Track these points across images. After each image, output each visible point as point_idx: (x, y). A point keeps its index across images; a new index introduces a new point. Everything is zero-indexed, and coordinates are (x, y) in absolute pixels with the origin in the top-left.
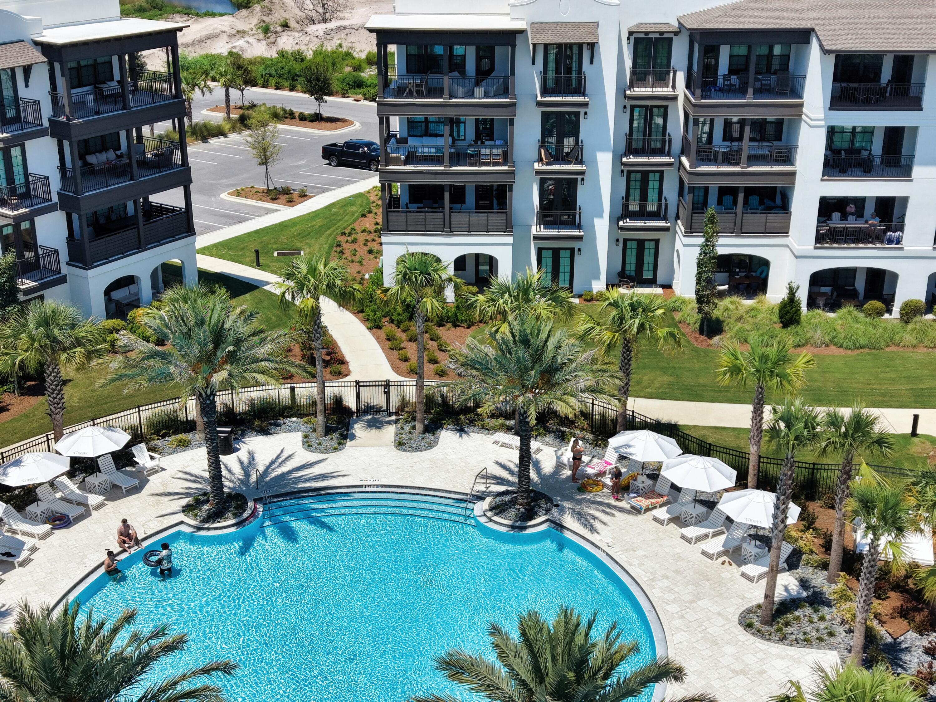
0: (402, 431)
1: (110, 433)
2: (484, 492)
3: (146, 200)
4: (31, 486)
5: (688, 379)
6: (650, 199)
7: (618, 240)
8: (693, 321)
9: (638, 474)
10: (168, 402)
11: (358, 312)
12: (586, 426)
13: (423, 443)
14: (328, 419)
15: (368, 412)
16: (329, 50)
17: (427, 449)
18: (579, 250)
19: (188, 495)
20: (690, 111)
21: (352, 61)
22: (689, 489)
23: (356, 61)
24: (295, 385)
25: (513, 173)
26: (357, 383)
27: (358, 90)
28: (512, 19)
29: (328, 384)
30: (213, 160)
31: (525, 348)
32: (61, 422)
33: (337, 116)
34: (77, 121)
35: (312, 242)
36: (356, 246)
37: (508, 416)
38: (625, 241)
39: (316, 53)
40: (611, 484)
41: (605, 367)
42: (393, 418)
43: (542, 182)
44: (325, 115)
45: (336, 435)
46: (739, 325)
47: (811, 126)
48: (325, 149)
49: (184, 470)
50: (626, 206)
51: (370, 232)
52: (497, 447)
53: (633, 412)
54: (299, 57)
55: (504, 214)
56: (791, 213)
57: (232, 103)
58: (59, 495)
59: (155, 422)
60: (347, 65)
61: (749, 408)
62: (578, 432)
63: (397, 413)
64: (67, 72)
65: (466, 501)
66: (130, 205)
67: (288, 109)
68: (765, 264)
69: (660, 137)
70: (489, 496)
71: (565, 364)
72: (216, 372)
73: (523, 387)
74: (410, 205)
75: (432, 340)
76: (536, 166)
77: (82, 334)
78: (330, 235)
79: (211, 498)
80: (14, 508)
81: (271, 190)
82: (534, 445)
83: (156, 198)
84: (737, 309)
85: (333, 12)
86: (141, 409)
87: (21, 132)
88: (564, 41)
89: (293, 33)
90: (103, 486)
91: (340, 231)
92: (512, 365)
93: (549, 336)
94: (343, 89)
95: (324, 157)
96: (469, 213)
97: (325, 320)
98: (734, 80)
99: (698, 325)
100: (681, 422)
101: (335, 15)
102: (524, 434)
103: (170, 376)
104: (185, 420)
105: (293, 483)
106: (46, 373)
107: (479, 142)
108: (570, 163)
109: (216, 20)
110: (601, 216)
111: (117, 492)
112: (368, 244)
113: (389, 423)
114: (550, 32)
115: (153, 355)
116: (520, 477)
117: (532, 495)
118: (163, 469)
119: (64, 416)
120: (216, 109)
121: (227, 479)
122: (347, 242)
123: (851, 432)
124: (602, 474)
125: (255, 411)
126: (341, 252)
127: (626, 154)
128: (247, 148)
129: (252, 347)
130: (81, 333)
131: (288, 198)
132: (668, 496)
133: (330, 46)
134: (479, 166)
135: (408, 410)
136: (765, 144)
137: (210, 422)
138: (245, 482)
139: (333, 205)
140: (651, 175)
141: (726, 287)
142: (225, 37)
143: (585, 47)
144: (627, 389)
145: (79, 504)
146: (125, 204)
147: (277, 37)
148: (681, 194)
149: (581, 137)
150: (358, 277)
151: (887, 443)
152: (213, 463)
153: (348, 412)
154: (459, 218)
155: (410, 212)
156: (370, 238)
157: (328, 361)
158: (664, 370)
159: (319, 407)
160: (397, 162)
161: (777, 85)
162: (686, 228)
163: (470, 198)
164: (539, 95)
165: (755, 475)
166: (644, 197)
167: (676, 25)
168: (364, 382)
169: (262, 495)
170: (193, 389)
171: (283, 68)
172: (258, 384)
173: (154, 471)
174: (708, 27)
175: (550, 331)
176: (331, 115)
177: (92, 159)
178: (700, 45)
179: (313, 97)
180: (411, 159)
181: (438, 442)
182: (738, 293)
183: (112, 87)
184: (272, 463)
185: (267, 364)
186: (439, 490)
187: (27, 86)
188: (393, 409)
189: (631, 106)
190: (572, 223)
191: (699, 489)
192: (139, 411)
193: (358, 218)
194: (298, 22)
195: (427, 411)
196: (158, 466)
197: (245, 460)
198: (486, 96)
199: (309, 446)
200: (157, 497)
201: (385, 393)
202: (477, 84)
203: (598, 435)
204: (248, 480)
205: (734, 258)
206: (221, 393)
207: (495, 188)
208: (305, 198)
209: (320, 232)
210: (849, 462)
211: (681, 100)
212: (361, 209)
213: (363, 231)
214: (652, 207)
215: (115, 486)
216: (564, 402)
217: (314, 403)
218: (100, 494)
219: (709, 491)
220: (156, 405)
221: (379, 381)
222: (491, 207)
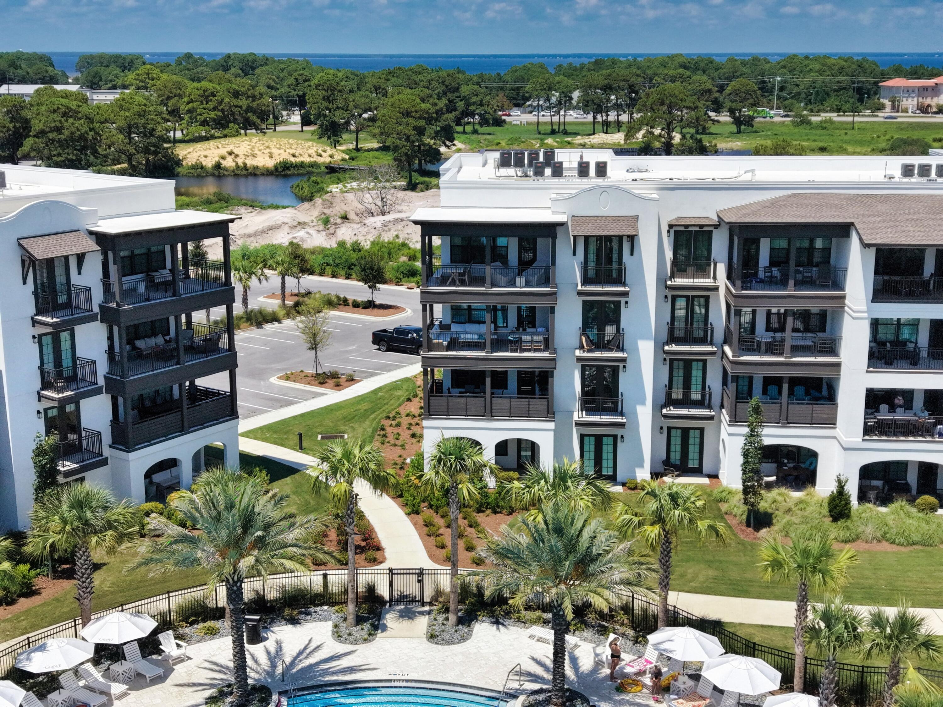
0: (435, 623)
1: (136, 619)
2: (517, 690)
3: (192, 383)
4: (55, 673)
5: (734, 574)
6: (693, 387)
7: (661, 428)
8: (739, 512)
9: (679, 674)
10: (198, 588)
11: (397, 497)
12: (626, 621)
13: (456, 635)
14: (360, 608)
15: (401, 602)
16: (386, 240)
17: (460, 642)
18: (622, 437)
19: (212, 686)
20: (731, 302)
21: (408, 251)
22: (733, 692)
23: (411, 251)
24: (327, 572)
25: (554, 359)
26: (391, 570)
27: (412, 279)
28: (553, 213)
29: (361, 571)
30: (265, 345)
31: (558, 536)
32: (89, 607)
33: (389, 303)
34: (127, 307)
35: (356, 426)
36: (399, 430)
37: (544, 608)
38: (669, 429)
39: (373, 243)
40: (651, 684)
41: (642, 559)
42: (427, 608)
43: (583, 368)
44: (378, 302)
45: (367, 626)
46: (787, 518)
47: (853, 318)
48: (375, 335)
49: (210, 660)
50: (669, 394)
51: (414, 416)
52: (533, 642)
53: (675, 607)
54: (357, 247)
55: (546, 400)
56: (837, 404)
57: (288, 291)
58: (82, 683)
59: (184, 609)
60: (403, 255)
61: (793, 605)
62: (617, 627)
63: (430, 604)
64: (119, 260)
65: (498, 699)
66: (176, 388)
67: (342, 296)
68: (813, 455)
69: (702, 326)
70: (522, 694)
71: (600, 555)
72: (244, 557)
73: (556, 578)
74: (451, 390)
75: (471, 526)
76: (578, 353)
77: (115, 517)
78: (375, 419)
79: (235, 690)
80: (36, 695)
81: (319, 375)
82: (570, 639)
83: (202, 382)
84: (785, 501)
85: (391, 205)
86: (171, 595)
87: (71, 317)
88: (604, 234)
89: (352, 225)
90: (127, 675)
91: (384, 415)
92: (545, 554)
93: (584, 526)
94: (397, 278)
95: (374, 342)
96: (510, 398)
97: (362, 506)
98: (775, 272)
99: (744, 517)
100: (725, 618)
101: (393, 208)
102: (558, 628)
103: (197, 561)
104: (215, 606)
105: (320, 675)
106: (76, 556)
107: (521, 329)
108: (611, 350)
109: (279, 211)
110: (643, 403)
111: (142, 681)
112: (412, 428)
113: (422, 613)
114: (590, 225)
115: (182, 539)
116: (554, 675)
117: (568, 694)
118: (189, 658)
119: (92, 602)
120: (273, 296)
121: (253, 670)
122: (391, 425)
123: (896, 633)
124: (641, 673)
125: (285, 598)
126: (385, 436)
127: (668, 343)
128: (297, 333)
129: (281, 532)
130: (112, 515)
131: (336, 382)
132: (710, 698)
133: (387, 237)
134: (520, 352)
135: (442, 600)
136: (809, 335)
137: (237, 609)
138: (270, 674)
139: (380, 389)
140: (694, 363)
141: (773, 478)
142: (286, 229)
143: (625, 239)
144: (668, 583)
145: (102, 693)
146: (171, 388)
147: (336, 228)
148: (725, 383)
149: (622, 326)
150: (399, 461)
151: (934, 646)
152: (237, 653)
153: (380, 601)
154: (500, 403)
155: (452, 396)
156: (414, 421)
157: (364, 547)
158: (710, 563)
159: (351, 595)
160: (439, 347)
161: (819, 278)
162: (730, 417)
163: (512, 383)
164: (580, 285)
165: (801, 678)
166: (687, 386)
167: (716, 219)
168: (397, 569)
169: (288, 688)
170: (220, 575)
171: (341, 257)
172: (286, 571)
173: (180, 660)
174: (746, 221)
175: (586, 521)
176: (383, 302)
177: (140, 344)
178: (739, 238)
179: (367, 285)
180: (453, 344)
181: (471, 635)
182: (786, 485)
183: (164, 274)
184: (300, 653)
185: (295, 549)
186: (471, 687)
187: (79, 273)
188: (427, 599)
189: (672, 296)
190: (615, 410)
191: (743, 692)
192: (169, 597)
193: (403, 402)
194: (357, 215)
195: (461, 601)
196: (184, 655)
197: (272, 650)
198: (528, 284)
199: (339, 636)
200: (180, 688)
201: (419, 581)
202: (519, 274)
203: (639, 632)
204: (274, 672)
205: (782, 448)
206: (249, 580)
207: (537, 374)
208: (353, 382)
209: (365, 415)
210: (895, 665)
211: (722, 291)
212: (407, 393)
213: (407, 415)
214: (696, 396)
215: (139, 675)
216: (598, 594)
217: (346, 592)
218: (124, 683)
219: (752, 694)
220: (186, 591)
221: (412, 569)
222: (533, 392)
